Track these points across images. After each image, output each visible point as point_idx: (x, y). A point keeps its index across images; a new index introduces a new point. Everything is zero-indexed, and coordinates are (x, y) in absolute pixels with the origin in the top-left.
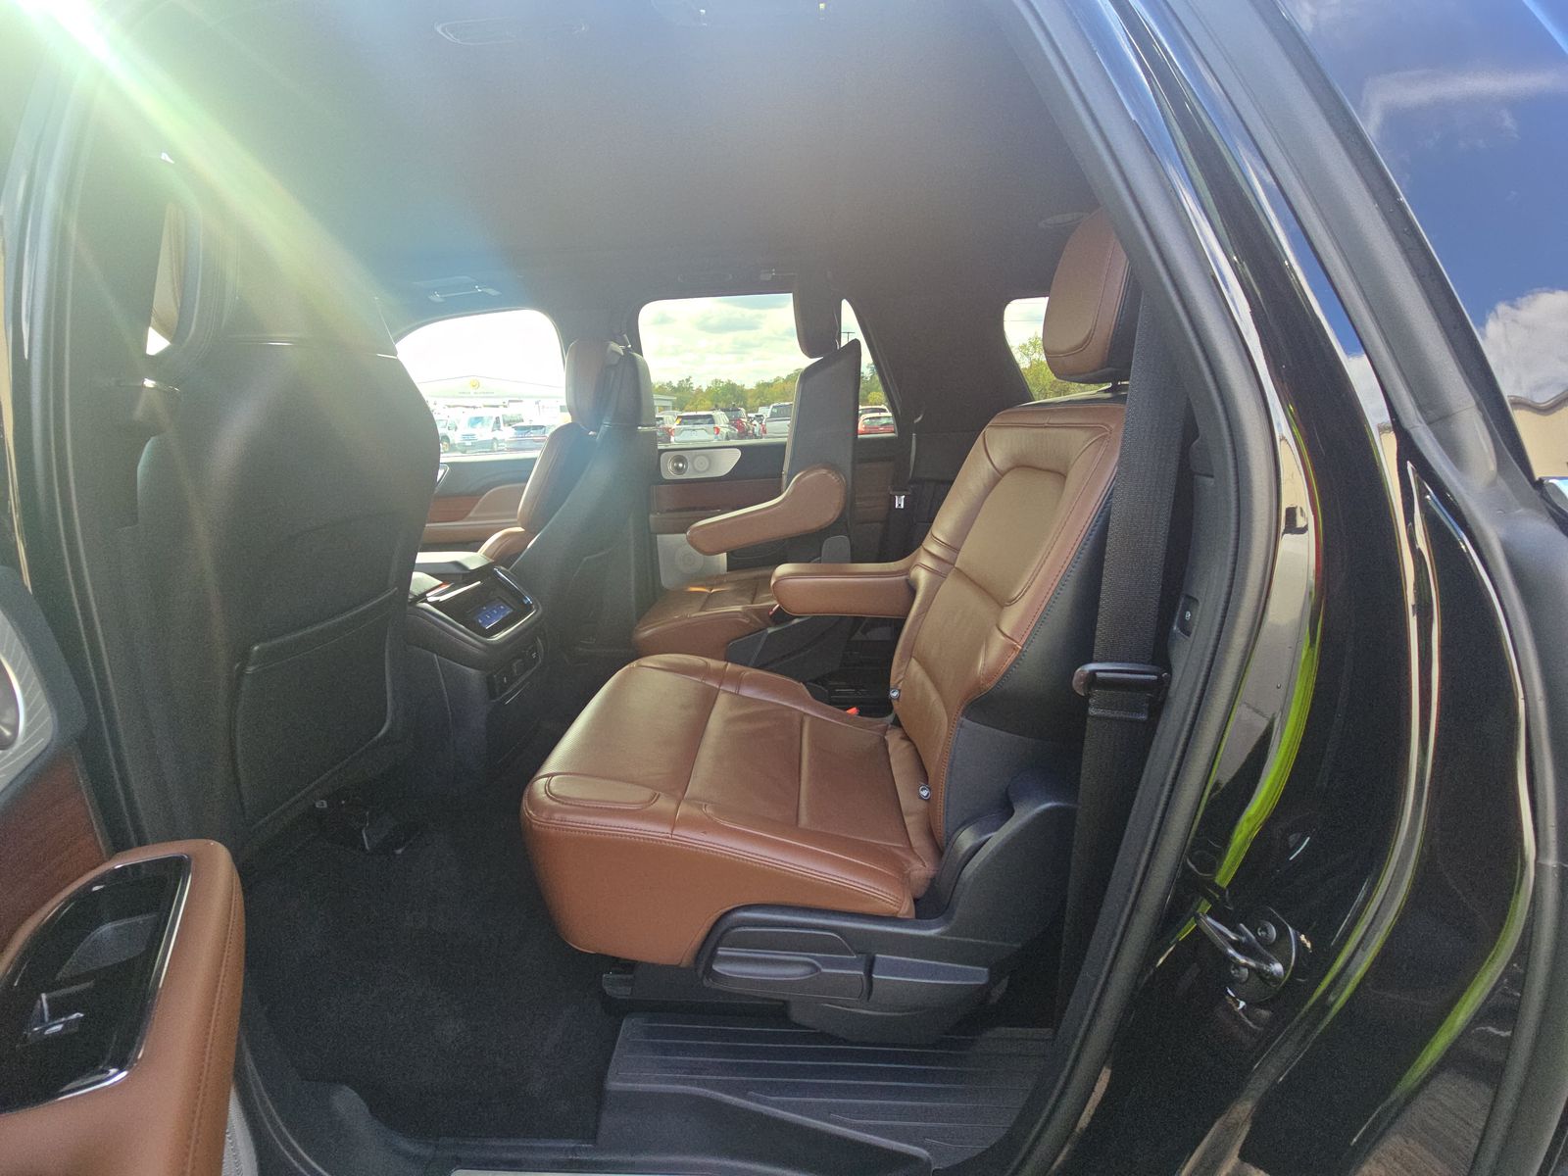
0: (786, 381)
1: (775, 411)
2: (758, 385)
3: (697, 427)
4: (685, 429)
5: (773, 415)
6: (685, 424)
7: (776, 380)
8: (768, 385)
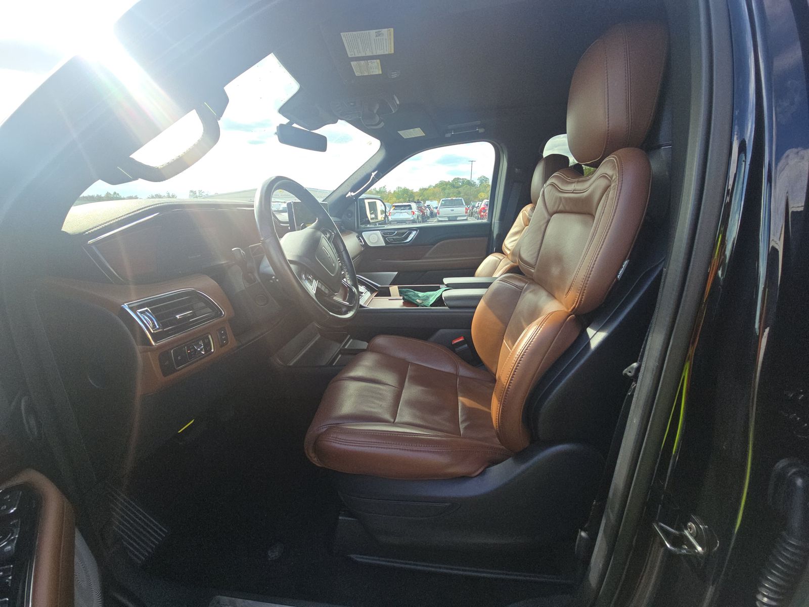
0: (434, 187)
1: (443, 202)
2: (420, 190)
3: (403, 211)
4: (397, 212)
5: (442, 205)
6: (396, 210)
7: (429, 187)
8: (425, 189)
